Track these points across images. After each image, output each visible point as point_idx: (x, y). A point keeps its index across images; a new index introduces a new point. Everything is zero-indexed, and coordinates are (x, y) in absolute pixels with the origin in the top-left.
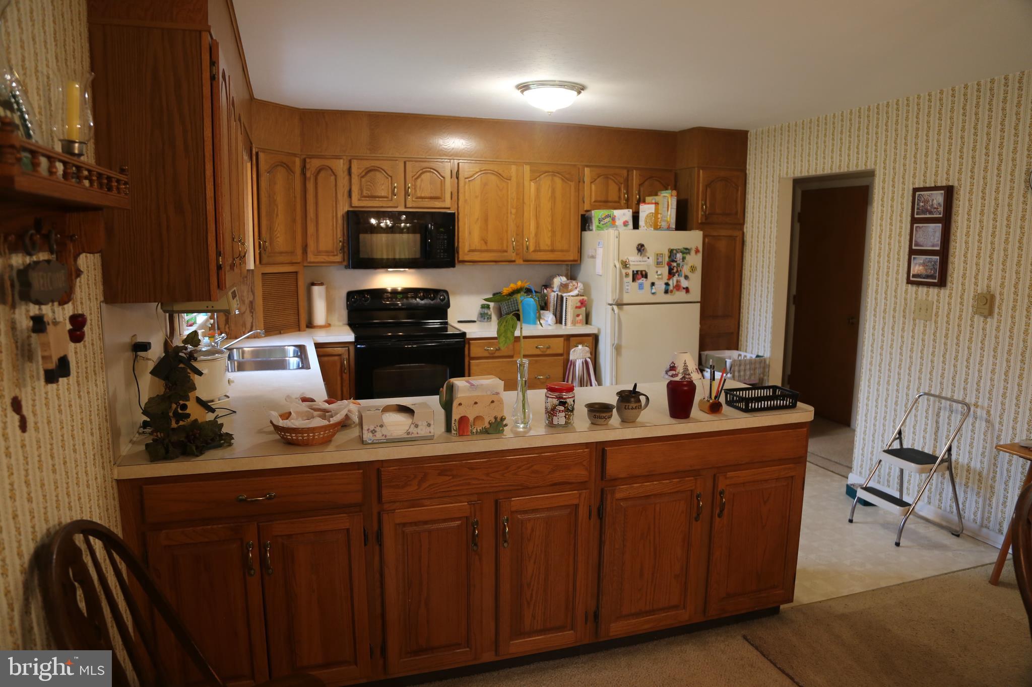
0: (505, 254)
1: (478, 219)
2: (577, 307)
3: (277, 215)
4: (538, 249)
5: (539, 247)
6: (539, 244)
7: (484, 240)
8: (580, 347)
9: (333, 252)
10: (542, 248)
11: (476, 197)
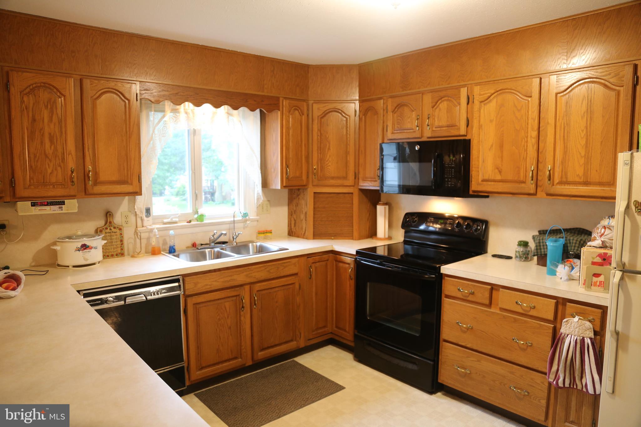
0: (523, 185)
1: (492, 145)
2: (594, 263)
3: (329, 149)
4: (564, 180)
5: (566, 178)
6: (566, 174)
7: (498, 169)
8: (576, 319)
9: (375, 178)
10: (570, 179)
11: (491, 121)
